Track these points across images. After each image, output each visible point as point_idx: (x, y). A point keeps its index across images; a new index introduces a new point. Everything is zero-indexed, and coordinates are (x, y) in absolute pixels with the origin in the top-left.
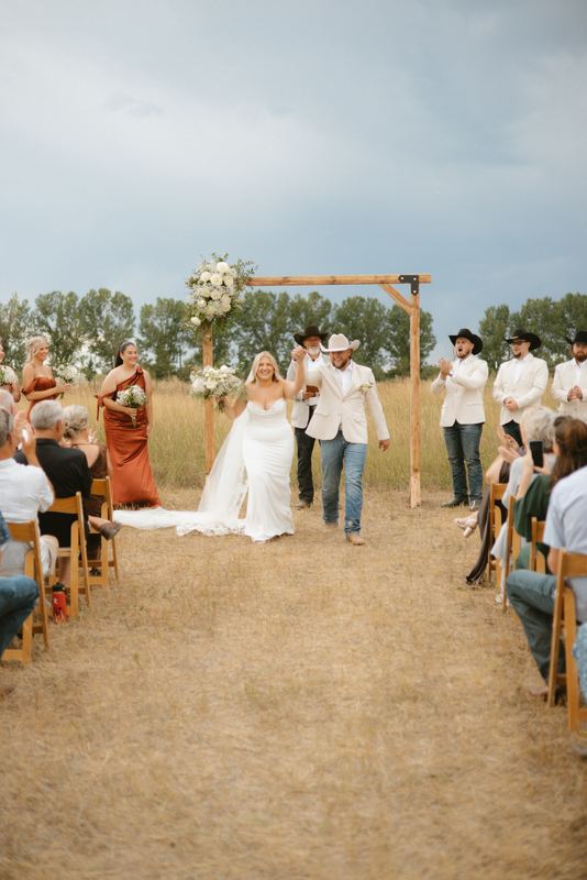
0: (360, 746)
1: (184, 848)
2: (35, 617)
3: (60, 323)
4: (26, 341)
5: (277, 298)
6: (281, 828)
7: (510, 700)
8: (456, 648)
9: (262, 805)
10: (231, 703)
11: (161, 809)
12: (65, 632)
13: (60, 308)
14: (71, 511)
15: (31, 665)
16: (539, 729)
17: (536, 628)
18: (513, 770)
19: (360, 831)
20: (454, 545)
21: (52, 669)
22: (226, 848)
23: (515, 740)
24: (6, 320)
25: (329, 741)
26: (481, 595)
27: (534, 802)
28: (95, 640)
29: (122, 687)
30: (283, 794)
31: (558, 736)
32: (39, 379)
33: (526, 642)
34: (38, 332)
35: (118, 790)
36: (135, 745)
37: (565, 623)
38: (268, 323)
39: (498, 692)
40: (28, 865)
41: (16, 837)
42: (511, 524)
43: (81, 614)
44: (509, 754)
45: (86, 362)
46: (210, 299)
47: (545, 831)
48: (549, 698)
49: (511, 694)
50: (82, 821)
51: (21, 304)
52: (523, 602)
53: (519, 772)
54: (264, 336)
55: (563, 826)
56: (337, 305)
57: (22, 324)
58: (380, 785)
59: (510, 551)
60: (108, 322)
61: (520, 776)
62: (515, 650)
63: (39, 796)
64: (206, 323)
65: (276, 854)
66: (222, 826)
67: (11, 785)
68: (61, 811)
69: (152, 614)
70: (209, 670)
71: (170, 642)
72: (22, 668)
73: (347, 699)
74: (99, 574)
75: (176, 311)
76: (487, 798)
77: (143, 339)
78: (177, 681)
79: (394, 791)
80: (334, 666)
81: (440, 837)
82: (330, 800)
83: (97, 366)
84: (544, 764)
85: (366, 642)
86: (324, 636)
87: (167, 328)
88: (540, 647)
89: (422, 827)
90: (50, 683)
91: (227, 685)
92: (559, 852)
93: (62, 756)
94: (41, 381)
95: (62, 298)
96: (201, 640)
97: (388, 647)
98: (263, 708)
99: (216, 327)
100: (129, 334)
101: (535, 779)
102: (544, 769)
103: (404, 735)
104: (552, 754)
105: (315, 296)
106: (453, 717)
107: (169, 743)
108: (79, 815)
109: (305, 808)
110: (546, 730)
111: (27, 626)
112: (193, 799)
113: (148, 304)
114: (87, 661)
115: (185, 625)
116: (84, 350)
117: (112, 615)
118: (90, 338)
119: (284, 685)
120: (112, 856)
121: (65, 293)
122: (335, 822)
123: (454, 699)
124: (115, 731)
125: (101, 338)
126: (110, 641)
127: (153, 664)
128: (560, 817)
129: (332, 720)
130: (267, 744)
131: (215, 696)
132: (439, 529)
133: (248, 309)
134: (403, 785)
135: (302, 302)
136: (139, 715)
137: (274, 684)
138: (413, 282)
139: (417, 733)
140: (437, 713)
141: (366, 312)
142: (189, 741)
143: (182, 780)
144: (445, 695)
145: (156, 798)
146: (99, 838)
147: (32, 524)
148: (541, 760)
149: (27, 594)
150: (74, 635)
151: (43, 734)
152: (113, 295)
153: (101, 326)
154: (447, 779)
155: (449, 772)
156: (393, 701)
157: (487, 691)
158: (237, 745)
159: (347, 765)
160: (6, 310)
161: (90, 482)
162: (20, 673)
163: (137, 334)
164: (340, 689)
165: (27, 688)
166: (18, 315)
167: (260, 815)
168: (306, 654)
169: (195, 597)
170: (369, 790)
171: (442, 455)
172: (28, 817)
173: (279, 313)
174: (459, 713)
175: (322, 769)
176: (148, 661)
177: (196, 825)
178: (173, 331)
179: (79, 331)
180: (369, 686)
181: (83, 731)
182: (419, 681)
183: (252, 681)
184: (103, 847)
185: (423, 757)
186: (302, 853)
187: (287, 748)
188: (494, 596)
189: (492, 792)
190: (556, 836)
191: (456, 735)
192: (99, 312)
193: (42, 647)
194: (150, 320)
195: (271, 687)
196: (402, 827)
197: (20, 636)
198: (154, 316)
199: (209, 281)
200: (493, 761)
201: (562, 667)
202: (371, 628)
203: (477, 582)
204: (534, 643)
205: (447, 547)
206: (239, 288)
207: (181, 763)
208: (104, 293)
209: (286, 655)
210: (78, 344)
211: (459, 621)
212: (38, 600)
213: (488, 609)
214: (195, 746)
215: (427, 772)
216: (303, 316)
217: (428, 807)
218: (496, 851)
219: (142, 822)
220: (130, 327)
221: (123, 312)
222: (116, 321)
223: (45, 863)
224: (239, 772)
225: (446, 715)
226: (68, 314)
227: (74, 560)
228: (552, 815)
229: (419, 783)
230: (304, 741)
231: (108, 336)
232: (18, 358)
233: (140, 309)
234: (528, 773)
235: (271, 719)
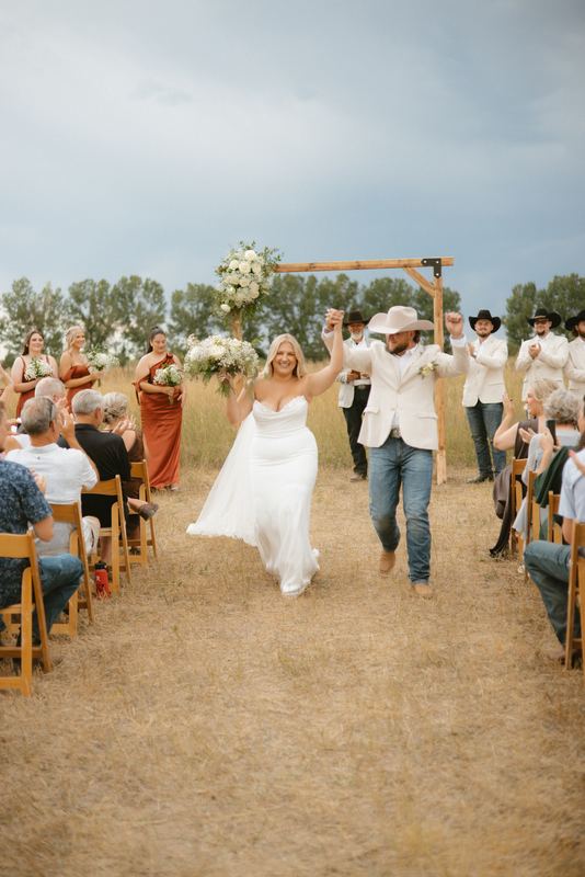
0: (387, 708)
1: (224, 801)
3: (93, 310)
4: (59, 329)
5: (306, 281)
6: (314, 782)
7: (530, 664)
8: (479, 616)
9: (295, 762)
10: (265, 671)
11: (203, 766)
12: (108, 607)
13: (93, 295)
14: (111, 493)
15: (77, 637)
16: (556, 690)
17: (553, 595)
18: (530, 727)
19: (386, 784)
20: (479, 519)
21: (97, 642)
22: (262, 800)
23: (533, 701)
24: (41, 309)
25: (358, 704)
26: (504, 567)
27: (549, 757)
28: (136, 614)
29: (164, 656)
30: (315, 751)
31: (573, 696)
32: (76, 367)
33: (545, 610)
34: (72, 320)
35: (162, 750)
36: (177, 709)
37: (580, 589)
38: (297, 305)
39: (517, 658)
40: (82, 816)
41: (70, 791)
43: (123, 590)
44: (527, 713)
45: (119, 348)
46: (239, 286)
47: (559, 781)
48: (566, 662)
49: (530, 658)
50: (129, 778)
51: (54, 293)
52: (540, 571)
53: (536, 730)
54: (294, 318)
55: (576, 777)
56: (364, 287)
57: (56, 312)
58: (405, 743)
59: (530, 524)
60: (140, 307)
61: (537, 733)
62: (535, 617)
63: (89, 756)
64: (235, 310)
65: (309, 805)
66: (259, 781)
67: (63, 747)
68: (110, 768)
69: (190, 589)
70: (244, 641)
71: (207, 615)
72: (69, 641)
73: (374, 665)
74: (138, 553)
75: (207, 296)
76: (505, 753)
77: (174, 324)
78: (214, 651)
79: (418, 748)
80: (363, 635)
81: (462, 789)
82: (359, 756)
83: (130, 351)
84: (560, 723)
85: (393, 613)
86: (353, 607)
87: (198, 313)
88: (557, 614)
89: (445, 780)
90: (96, 654)
91: (262, 654)
92: (572, 800)
93: (110, 720)
94: (79, 369)
95: (95, 286)
96: (237, 612)
97: (414, 616)
98: (296, 674)
99: (244, 316)
100: (161, 320)
101: (552, 735)
102: (560, 726)
103: (428, 697)
104: (567, 713)
105: (342, 278)
106: (474, 680)
107: (208, 708)
108: (127, 771)
109: (335, 764)
110: (564, 691)
111: (73, 602)
112: (231, 757)
113: (179, 289)
114: (129, 633)
115: (221, 599)
116: (117, 336)
117: (151, 592)
118: (122, 324)
119: (316, 653)
120: (158, 808)
121: (97, 280)
122: (364, 776)
123: (475, 663)
124: (158, 697)
125: (134, 324)
126: (150, 616)
127: (191, 635)
128: (574, 769)
129: (361, 685)
130: (300, 707)
131: (250, 664)
132: (464, 504)
133: (277, 292)
134: (426, 742)
135: (329, 284)
136: (179, 682)
137: (305, 652)
138: (435, 264)
139: (441, 695)
140: (459, 677)
141: (394, 293)
142: (226, 705)
143: (221, 741)
144: (468, 661)
145: (198, 757)
147: (75, 505)
148: (558, 719)
149: (72, 570)
150: (116, 610)
151: (91, 701)
152: (144, 281)
153: (132, 312)
154: (469, 736)
155: (470, 730)
156: (418, 667)
157: (508, 656)
158: (272, 709)
159: (374, 725)
160: (40, 299)
162: (68, 646)
163: (168, 320)
164: (368, 657)
165: (74, 659)
166: (52, 303)
167: (294, 771)
168: (337, 625)
169: (230, 573)
170: (396, 747)
171: (465, 432)
172: (80, 775)
173: (308, 296)
174: (481, 677)
175: (350, 729)
176: (187, 633)
177: (235, 780)
178: (204, 315)
179: (111, 317)
180: (396, 653)
181: (129, 698)
182: (443, 648)
183: (285, 650)
184: (150, 800)
185: (447, 717)
186: (332, 803)
187: (319, 710)
188: (516, 567)
189: (510, 748)
190: (570, 786)
191: (477, 696)
192: (131, 298)
193: (87, 622)
194: (181, 305)
195: (303, 656)
196: (425, 780)
197: (67, 612)
198: (185, 301)
199: (237, 269)
200: (512, 720)
201: (577, 632)
202: (398, 599)
203: (500, 554)
204: (551, 610)
205: (472, 523)
206: (266, 275)
207: (220, 725)
208: (135, 280)
209: (317, 625)
210: (110, 331)
211: (483, 591)
212: (82, 578)
213: (510, 580)
214: (231, 710)
215: (449, 730)
216: (331, 298)
217: (450, 762)
218: (512, 800)
219: (185, 778)
220: (162, 313)
221: (154, 298)
222: (148, 307)
223: (97, 814)
224: (274, 732)
225: (468, 679)
226: (100, 301)
227: (115, 539)
228: (565, 767)
229: (442, 740)
230: (335, 704)
231: (140, 322)
232: (53, 346)
233: (171, 295)
234: (545, 730)
235: (303, 684)
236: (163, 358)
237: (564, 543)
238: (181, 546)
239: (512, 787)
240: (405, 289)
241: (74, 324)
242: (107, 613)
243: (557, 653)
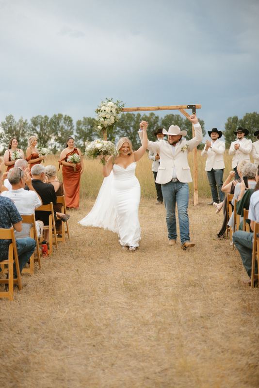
0: (172, 305)
1: (99, 347)
2: (35, 255)
3: (42, 129)
4: (27, 138)
5: (136, 115)
6: (139, 339)
7: (235, 285)
8: (213, 264)
9: (130, 330)
10: (117, 289)
11: (89, 332)
12: (47, 261)
13: (41, 122)
15: (34, 274)
16: (247, 297)
17: (246, 255)
18: (235, 314)
19: (171, 339)
20: (212, 221)
21: (42, 276)
22: (116, 347)
23: (236, 302)
24: (18, 129)
25: (158, 304)
26: (224, 242)
27: (244, 327)
28: (60, 264)
29: (72, 283)
30: (139, 325)
31: (255, 300)
32: (33, 154)
33: (242, 261)
34: (32, 133)
35: (71, 325)
36: (78, 306)
37: (257, 252)
38: (132, 127)
39: (230, 282)
40: (35, 354)
41: (30, 343)
42: (235, 212)
43: (54, 253)
44: (234, 308)
45: (53, 146)
46: (106, 118)
47: (248, 338)
48: (251, 284)
49: (235, 283)
50: (57, 337)
51: (24, 121)
52: (240, 244)
53: (238, 315)
54: (130, 132)
55: (256, 336)
56: (162, 118)
57: (25, 130)
58: (180, 321)
59: (235, 223)
60: (62, 128)
61: (238, 316)
62: (237, 264)
63: (39, 327)
64: (104, 129)
65: (137, 349)
66: (114, 338)
67: (27, 323)
68: (48, 333)
69: (84, 253)
70: (108, 276)
71: (92, 264)
72: (30, 276)
73: (166, 286)
74: (61, 237)
75: (91, 122)
76: (224, 325)
77: (78, 135)
78: (95, 280)
79: (185, 323)
80: (161, 273)
81: (205, 341)
82: (159, 327)
83: (58, 147)
84: (248, 311)
85: (174, 263)
86: (156, 260)
87: (88, 130)
88: (247, 263)
89: (197, 338)
90: (42, 282)
91: (116, 281)
92: (254, 346)
93: (48, 311)
94: (35, 155)
95: (42, 118)
96: (105, 263)
97: (183, 264)
98: (131, 291)
99: (109, 131)
100: (72, 133)
101: (245, 317)
102: (248, 313)
103: (190, 301)
104: (252, 307)
105: (152, 114)
106: (210, 293)
107: (92, 306)
108: (56, 334)
109: (148, 330)
110: (250, 297)
111: (32, 258)
112: (102, 328)
113: (80, 120)
114: (57, 273)
115: (98, 257)
116: (52, 141)
117: (67, 254)
118: (55, 135)
119: (140, 281)
120: (69, 350)
121: (43, 116)
122: (161, 336)
123: (211, 285)
124: (69, 301)
125: (60, 135)
126: (66, 264)
127: (85, 273)
128: (255, 332)
129: (160, 295)
130: (133, 305)
131: (111, 286)
132: (206, 214)
133: (123, 121)
135: (146, 117)
136: (79, 294)
137: (135, 281)
138: (193, 108)
139: (195, 299)
140: (204, 292)
141: (175, 121)
142: (100, 305)
143: (97, 320)
144: (208, 284)
145: (87, 328)
146: (64, 344)
147: (32, 216)
148: (248, 310)
149: (31, 245)
150: (51, 262)
151: (40, 303)
152: (64, 116)
153: (59, 130)
154: (208, 318)
155: (209, 315)
156: (186, 287)
157: (226, 282)
158: (120, 306)
159: (166, 313)
160: (18, 124)
161: (56, 198)
162: (30, 278)
163: (75, 133)
164: (163, 282)
165: (32, 284)
166: (23, 126)
167: (130, 334)
168: (149, 268)
169: (102, 245)
170: (175, 323)
171: (206, 182)
172: (35, 336)
173: (137, 122)
174: (213, 291)
175: (155, 315)
176: (83, 272)
177: (104, 338)
178: (91, 131)
179: (49, 132)
180: (176, 281)
181: (56, 301)
182: (196, 279)
183: (126, 279)
184: (65, 347)
185: (198, 309)
186: (148, 348)
187: (141, 306)
188: (229, 242)
189: (226, 323)
190: (253, 340)
191: (212, 300)
192: (58, 124)
193: (38, 267)
194: (80, 127)
195: (134, 282)
196: (189, 338)
197: (29, 263)
198: (82, 125)
199: (105, 110)
200: (227, 310)
202: (177, 257)
203: (222, 236)
204: (245, 262)
205: (209, 223)
206: (118, 113)
207: (97, 313)
208: (60, 115)
209: (141, 269)
210: (49, 138)
211: (214, 253)
212: (36, 248)
213: (227, 248)
214: (102, 306)
215: (199, 315)
217: (200, 329)
218: (227, 346)
219: (81, 337)
220: (72, 130)
221: (69, 123)
222: (66, 128)
223: (42, 353)
224: (121, 316)
225: (208, 292)
226: (45, 126)
227: (51, 231)
228: (251, 332)
229: (196, 320)
230: (148, 304)
231: (62, 134)
232: (24, 145)
233: (76, 122)
234: (242, 315)
235: (134, 295)
236: (72, 150)
237: (251, 231)
238: (80, 233)
239: (227, 340)
240: (180, 119)
241: (33, 135)
242: (47, 263)
243: (247, 281)
